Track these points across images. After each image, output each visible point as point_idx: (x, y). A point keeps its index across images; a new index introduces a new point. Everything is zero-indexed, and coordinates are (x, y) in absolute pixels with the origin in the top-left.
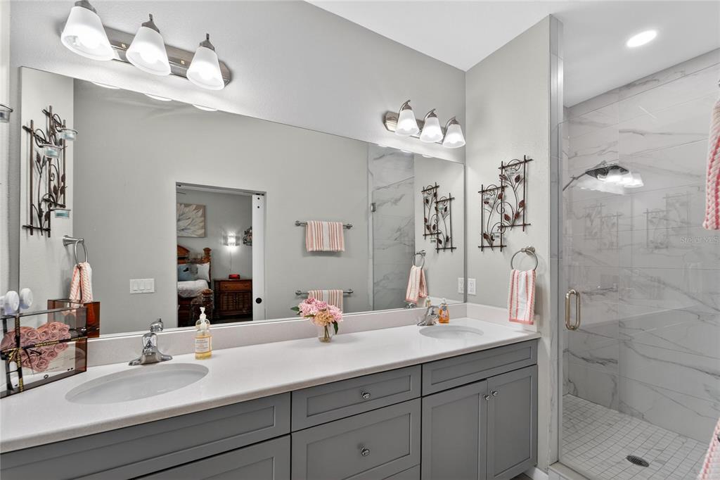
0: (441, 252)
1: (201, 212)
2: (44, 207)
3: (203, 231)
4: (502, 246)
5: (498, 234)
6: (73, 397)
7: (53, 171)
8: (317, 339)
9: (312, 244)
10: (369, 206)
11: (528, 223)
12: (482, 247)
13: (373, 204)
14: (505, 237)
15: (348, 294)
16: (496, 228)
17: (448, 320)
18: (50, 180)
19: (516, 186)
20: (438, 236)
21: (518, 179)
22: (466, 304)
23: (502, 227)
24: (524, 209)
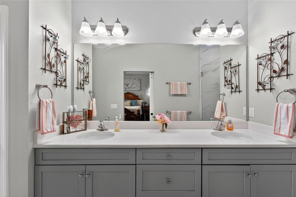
0: (233, 93)
1: (139, 82)
2: (82, 82)
3: (140, 88)
4: (271, 89)
5: (268, 82)
6: (79, 137)
7: (85, 71)
8: (159, 130)
9: (173, 91)
10: (200, 73)
11: (291, 73)
12: (258, 90)
13: (202, 73)
14: (274, 83)
15: (189, 113)
16: (267, 78)
17: (233, 129)
18: (84, 74)
19: (281, 52)
20: (231, 85)
21: (282, 47)
22: (248, 121)
23: (271, 77)
24: (287, 65)
